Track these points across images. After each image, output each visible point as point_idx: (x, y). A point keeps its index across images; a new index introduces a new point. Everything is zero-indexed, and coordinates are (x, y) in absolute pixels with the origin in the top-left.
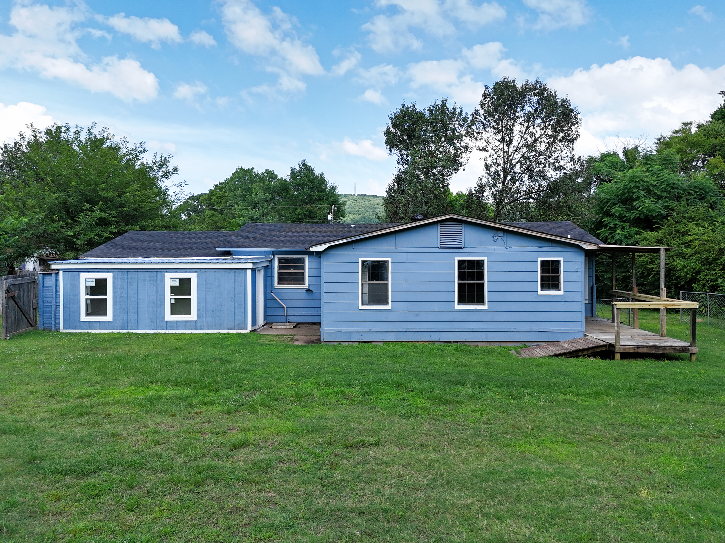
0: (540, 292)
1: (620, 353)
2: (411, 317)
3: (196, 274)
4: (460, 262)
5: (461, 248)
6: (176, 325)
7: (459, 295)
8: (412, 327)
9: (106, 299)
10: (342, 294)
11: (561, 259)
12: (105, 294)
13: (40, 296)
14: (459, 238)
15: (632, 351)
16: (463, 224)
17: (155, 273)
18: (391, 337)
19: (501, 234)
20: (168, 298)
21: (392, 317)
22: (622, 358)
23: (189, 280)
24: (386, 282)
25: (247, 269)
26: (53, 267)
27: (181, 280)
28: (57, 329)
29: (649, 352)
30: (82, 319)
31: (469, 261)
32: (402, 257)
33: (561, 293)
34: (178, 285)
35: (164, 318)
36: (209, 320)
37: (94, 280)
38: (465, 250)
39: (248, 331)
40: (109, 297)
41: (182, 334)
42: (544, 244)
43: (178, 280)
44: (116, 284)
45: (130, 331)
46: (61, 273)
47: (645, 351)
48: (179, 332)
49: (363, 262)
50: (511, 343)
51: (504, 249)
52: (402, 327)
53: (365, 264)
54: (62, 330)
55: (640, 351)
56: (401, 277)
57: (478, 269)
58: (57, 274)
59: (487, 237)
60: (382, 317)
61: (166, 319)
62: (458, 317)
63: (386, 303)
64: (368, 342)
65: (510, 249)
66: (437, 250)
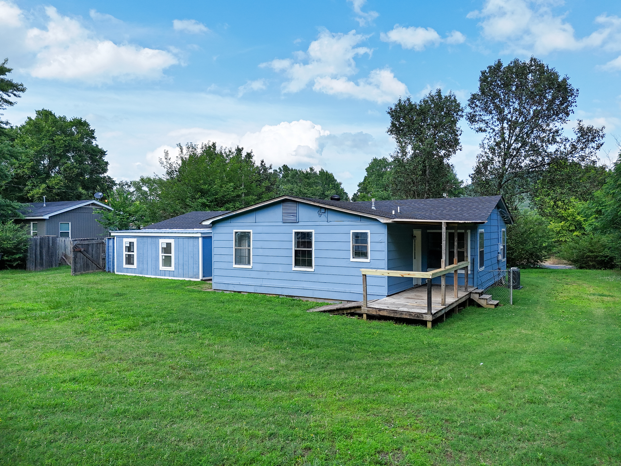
0: (352, 260)
1: (367, 314)
2: (264, 275)
3: (173, 240)
4: (296, 233)
5: (296, 223)
6: (165, 273)
7: (295, 259)
8: (265, 283)
9: (134, 255)
10: (224, 256)
11: (368, 231)
12: (133, 251)
13: (106, 251)
14: (295, 215)
15: (374, 313)
16: (298, 204)
17: (155, 239)
18: (251, 290)
19: (323, 211)
20: (161, 255)
21: (253, 274)
22: (367, 318)
23: (170, 244)
24: (249, 248)
25: (199, 237)
26: (112, 234)
27: (167, 244)
28: (114, 272)
29: (388, 315)
30: (124, 266)
31: (302, 233)
32: (259, 229)
33: (368, 260)
34: (166, 247)
36: (181, 271)
37: (129, 243)
38: (300, 224)
39: (199, 280)
40: (135, 253)
42: (353, 219)
43: (165, 244)
44: (138, 246)
45: (144, 276)
46: (115, 238)
47: (385, 313)
48: (166, 278)
49: (236, 233)
50: (332, 301)
51: (326, 223)
52: (259, 282)
53: (237, 234)
54: (116, 273)
55: (382, 313)
56: (259, 244)
57: (308, 239)
58: (114, 238)
59: (313, 214)
60: (247, 274)
61: (160, 269)
62: (295, 277)
63: (249, 263)
64: (240, 292)
65: (330, 224)
66: (281, 224)
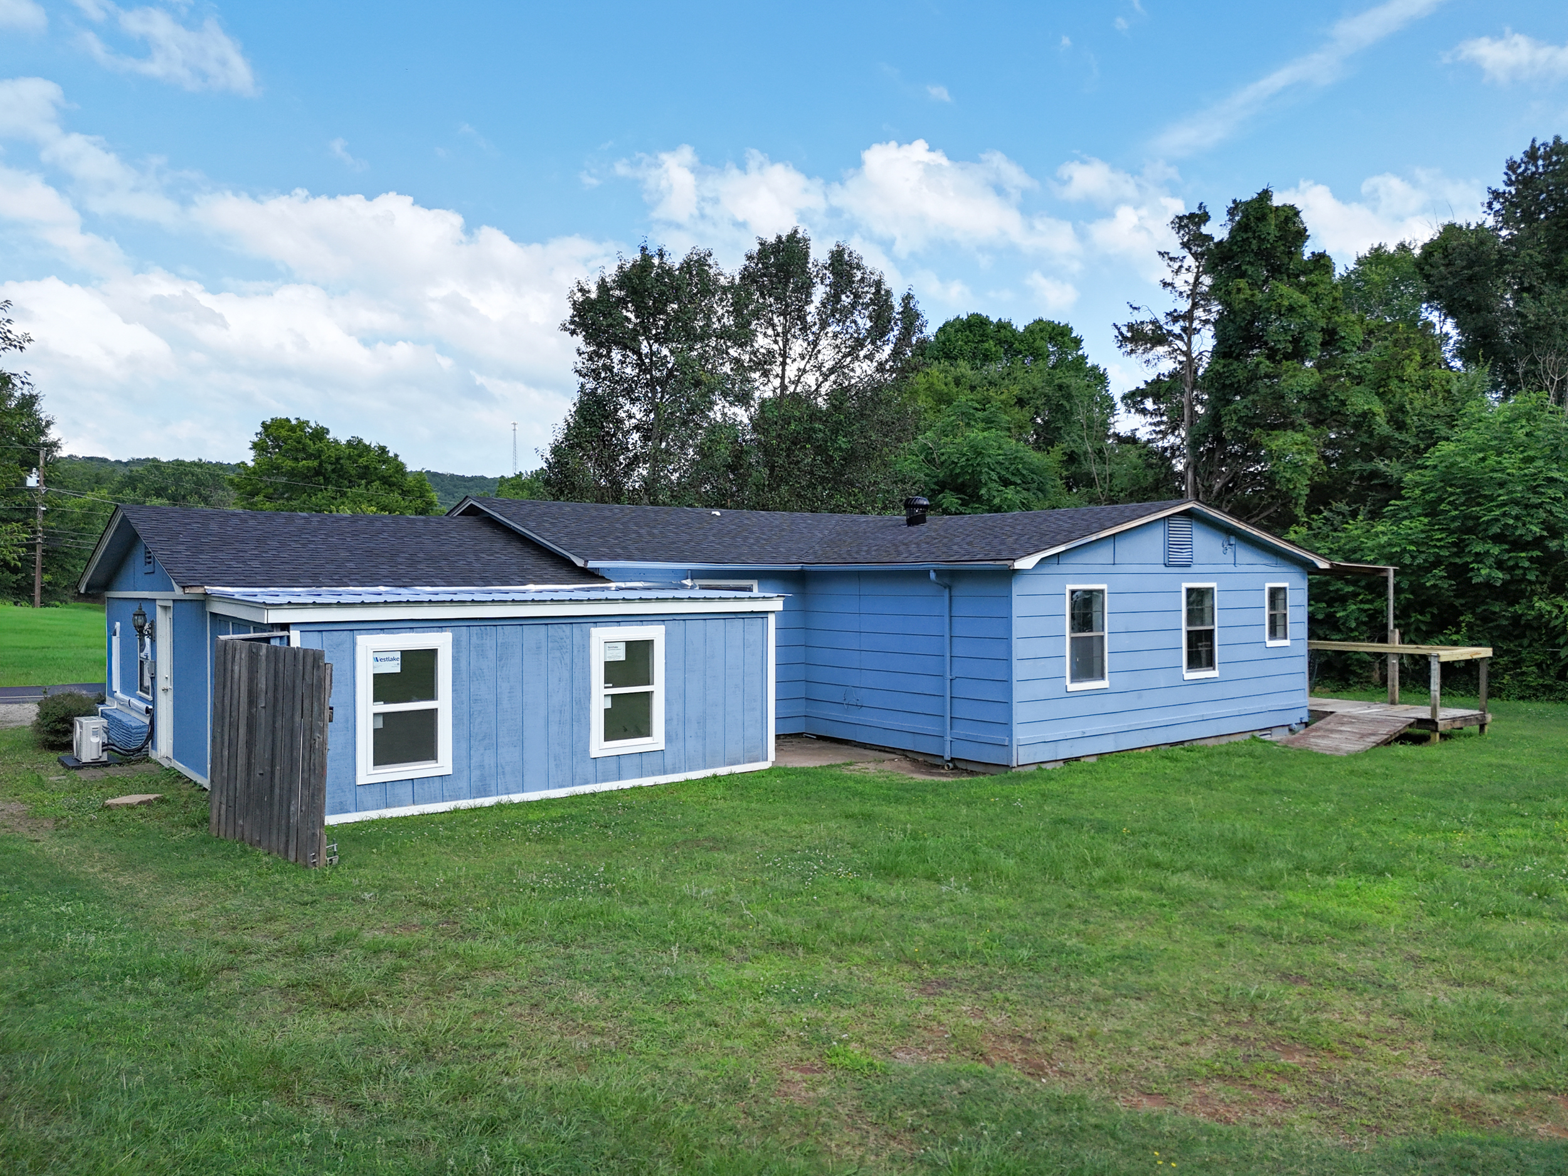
0: (1267, 643)
2: (1133, 702)
3: (663, 627)
4: (1188, 591)
5: (1189, 566)
7: (1188, 652)
9: (434, 712)
10: (1043, 662)
11: (1288, 585)
12: (431, 695)
14: (1189, 546)
16: (1194, 523)
17: (567, 628)
18: (1107, 745)
19: (1232, 540)
20: (599, 696)
21: (1111, 703)
23: (648, 644)
24: (1101, 634)
25: (767, 612)
26: (270, 618)
27: (629, 644)
30: (362, 779)
31: (1198, 590)
32: (1124, 582)
33: (1287, 642)
34: (623, 658)
35: (587, 750)
36: (694, 746)
37: (398, 655)
38: (1194, 569)
39: (767, 765)
40: (443, 704)
41: (633, 788)
42: (1270, 560)
43: (623, 646)
44: (464, 664)
45: (504, 799)
46: (295, 635)
48: (626, 784)
49: (1073, 592)
50: (1240, 735)
51: (1231, 568)
52: (1123, 723)
53: (1074, 596)
56: (1120, 623)
57: (1208, 604)
59: (1218, 544)
60: (1097, 705)
61: (594, 754)
62: (1186, 694)
63: (1102, 677)
64: (1077, 759)
65: (1240, 568)
66: (1163, 569)
